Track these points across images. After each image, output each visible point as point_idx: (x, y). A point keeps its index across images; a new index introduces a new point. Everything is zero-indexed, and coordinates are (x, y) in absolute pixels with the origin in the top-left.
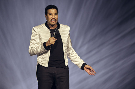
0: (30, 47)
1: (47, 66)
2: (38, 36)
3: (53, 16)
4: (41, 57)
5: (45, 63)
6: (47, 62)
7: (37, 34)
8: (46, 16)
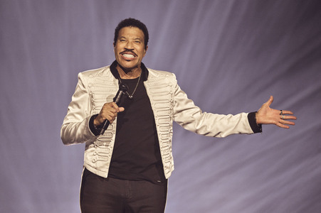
0: (65, 122)
1: (106, 175)
2: (87, 95)
3: (127, 45)
5: (102, 167)
6: (106, 165)
7: (87, 90)
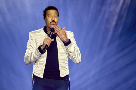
4: (36, 66)
6: (42, 72)
8: (44, 19)
